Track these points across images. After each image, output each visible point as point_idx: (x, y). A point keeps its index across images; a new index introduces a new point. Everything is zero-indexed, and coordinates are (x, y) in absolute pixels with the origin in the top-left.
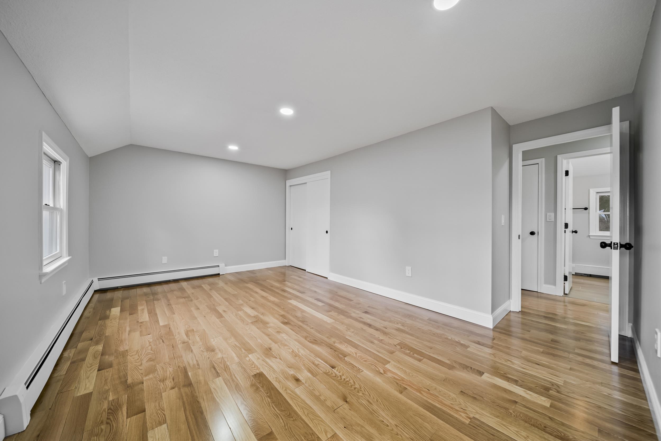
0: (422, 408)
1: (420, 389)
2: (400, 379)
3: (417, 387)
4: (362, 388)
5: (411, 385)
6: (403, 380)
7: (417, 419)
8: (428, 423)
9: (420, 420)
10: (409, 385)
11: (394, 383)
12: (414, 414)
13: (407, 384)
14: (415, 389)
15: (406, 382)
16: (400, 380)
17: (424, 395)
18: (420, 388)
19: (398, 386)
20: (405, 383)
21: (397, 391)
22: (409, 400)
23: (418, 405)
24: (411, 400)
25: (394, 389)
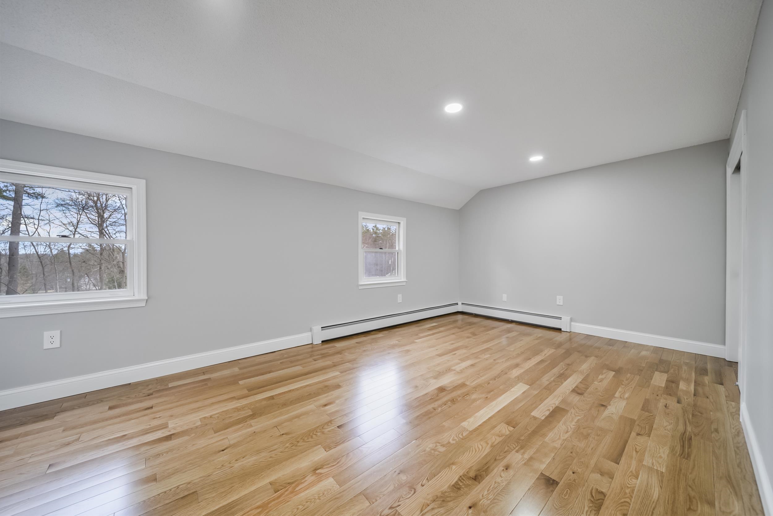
0: (235, 499)
1: (265, 510)
2: (297, 489)
3: (271, 507)
4: (295, 447)
5: (279, 500)
6: (292, 492)
7: (225, 488)
8: (213, 497)
9: (223, 490)
10: (279, 497)
11: (292, 480)
12: (233, 488)
13: (284, 495)
14: (269, 503)
15: (286, 495)
16: (295, 489)
17: (253, 511)
18: (268, 510)
19: (285, 483)
20: (286, 493)
21: (276, 480)
22: (255, 489)
23: (243, 496)
24: (255, 491)
25: (280, 477)
